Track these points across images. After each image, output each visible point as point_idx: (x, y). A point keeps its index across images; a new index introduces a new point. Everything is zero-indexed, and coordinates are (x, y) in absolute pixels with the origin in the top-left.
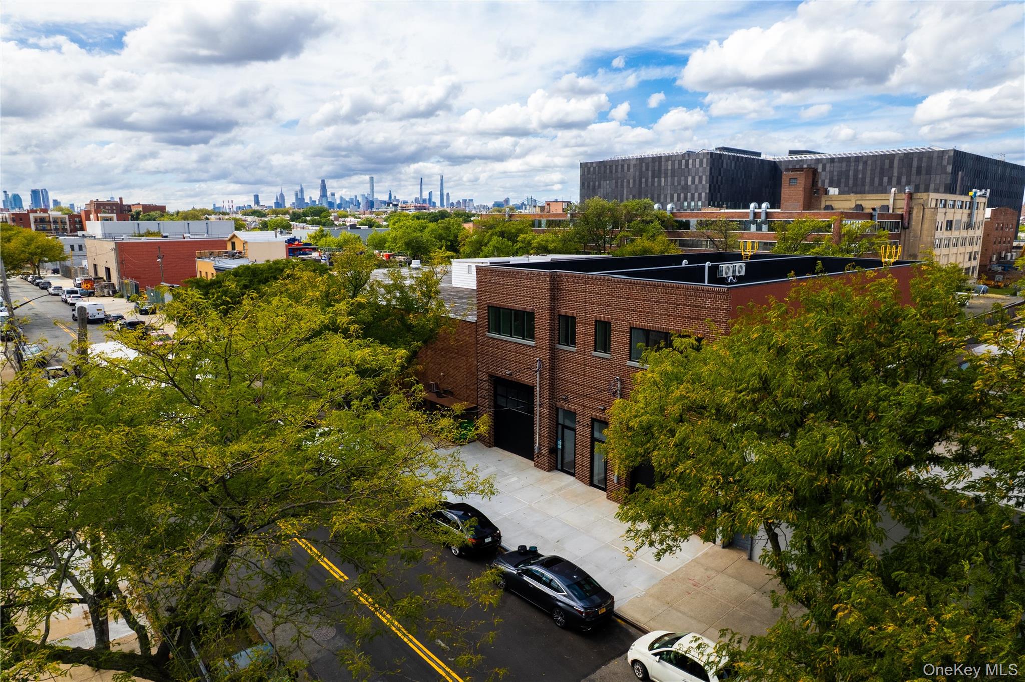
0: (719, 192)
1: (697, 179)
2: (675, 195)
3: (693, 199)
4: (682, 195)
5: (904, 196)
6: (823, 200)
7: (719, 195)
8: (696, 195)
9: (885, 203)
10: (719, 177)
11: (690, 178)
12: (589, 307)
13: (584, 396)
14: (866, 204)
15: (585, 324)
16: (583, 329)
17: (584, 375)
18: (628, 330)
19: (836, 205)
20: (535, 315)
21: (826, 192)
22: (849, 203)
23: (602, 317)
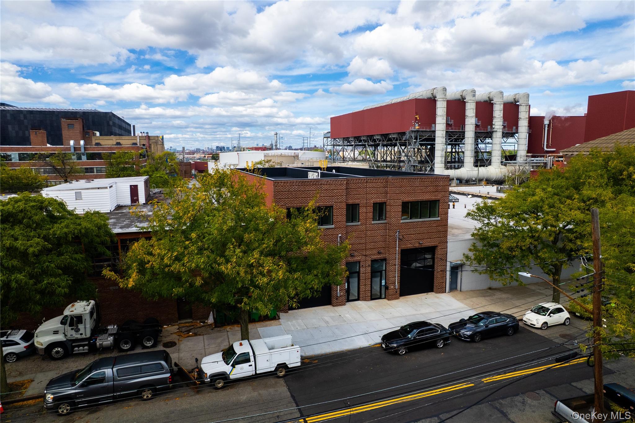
5: (145, 138)
6: (93, 139)
9: (134, 141)
12: (369, 196)
13: (366, 249)
14: (122, 142)
15: (366, 207)
16: (364, 210)
17: (366, 237)
18: (401, 204)
19: (102, 142)
20: (334, 208)
21: (94, 135)
22: (111, 141)
23: (378, 200)
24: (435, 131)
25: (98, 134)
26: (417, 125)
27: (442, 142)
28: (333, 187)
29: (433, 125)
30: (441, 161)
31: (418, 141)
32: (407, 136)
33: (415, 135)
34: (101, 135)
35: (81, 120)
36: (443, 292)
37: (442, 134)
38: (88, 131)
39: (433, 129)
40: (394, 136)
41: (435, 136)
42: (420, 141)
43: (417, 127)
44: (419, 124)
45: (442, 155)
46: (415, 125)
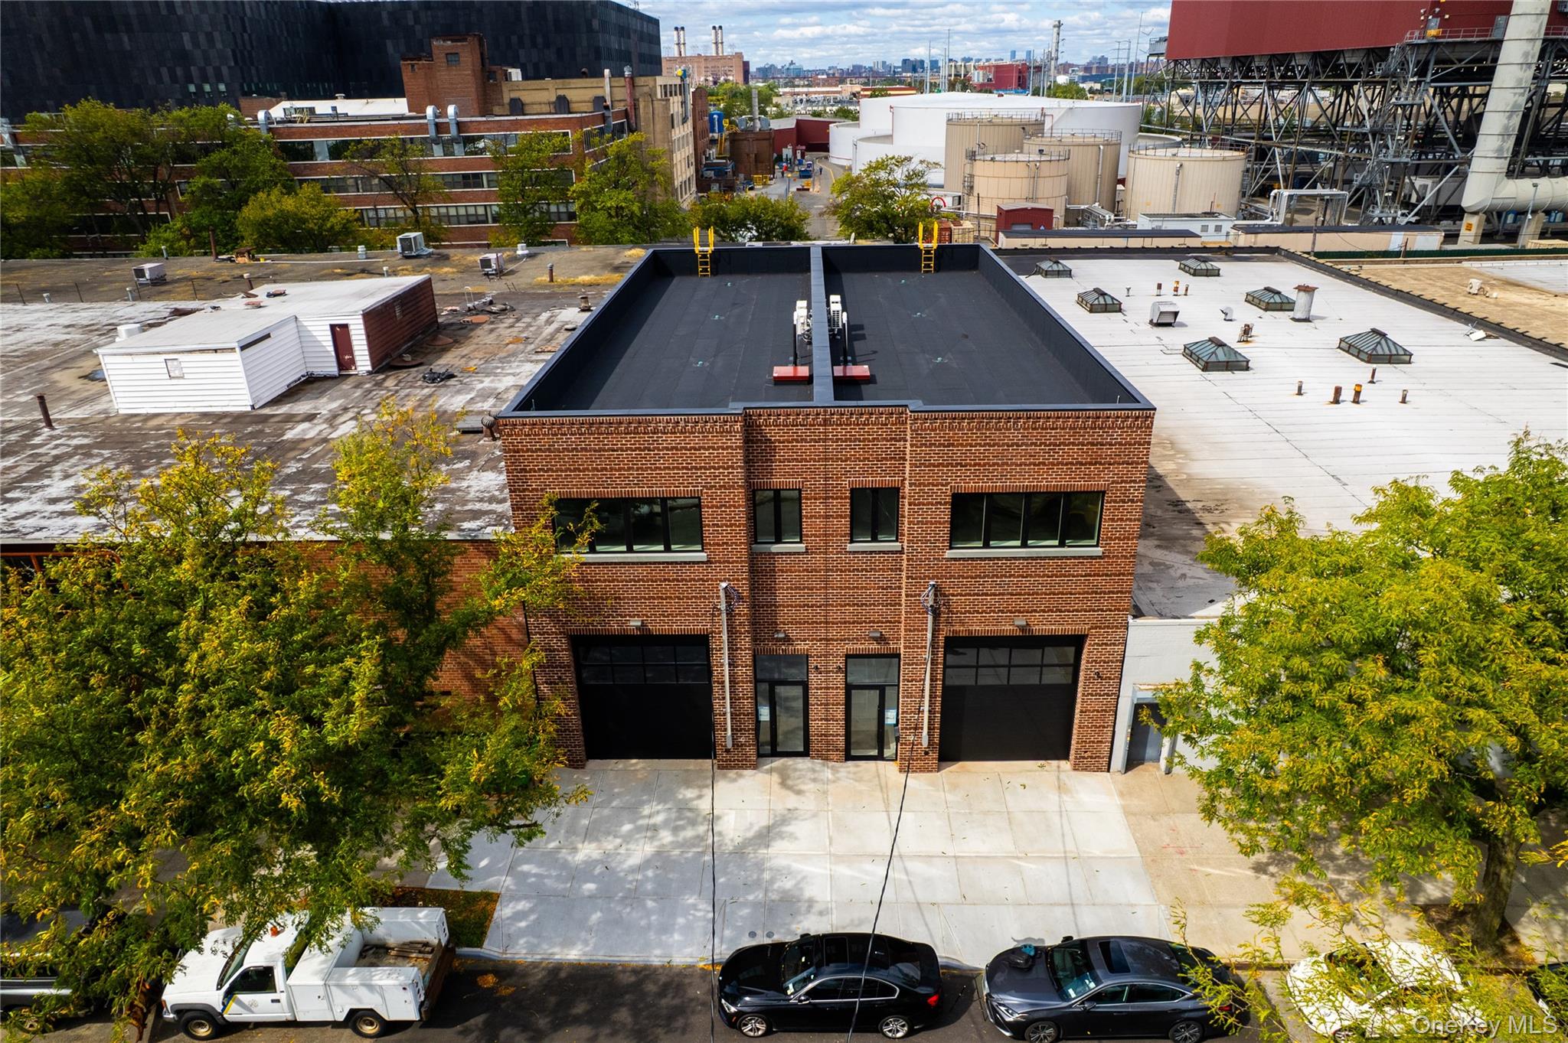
0: (252, 64)
1: (202, 38)
2: (164, 71)
3: (206, 80)
4: (179, 71)
5: (621, 82)
6: (505, 89)
7: (253, 71)
8: (210, 71)
9: (598, 93)
10: (246, 36)
11: (186, 37)
12: (835, 467)
13: (827, 623)
14: (571, 95)
15: (826, 498)
16: (820, 508)
17: (826, 588)
18: (949, 499)
19: (526, 97)
20: (704, 502)
21: (507, 77)
22: (545, 93)
23: (870, 481)
24: (1501, 42)
25: (516, 74)
26: (1434, 22)
27: (1520, 80)
28: (696, 441)
29: (1500, 19)
30: (1500, 150)
31: (1428, 79)
32: (1393, 63)
33: (1423, 57)
34: (525, 77)
35: (476, 42)
36: (1099, 770)
37: (1526, 54)
38: (494, 68)
39: (1495, 36)
40: (1353, 61)
41: (1495, 60)
42: (1433, 81)
43: (1432, 32)
44: (1443, 20)
45: (1506, 128)
46: (1427, 21)
